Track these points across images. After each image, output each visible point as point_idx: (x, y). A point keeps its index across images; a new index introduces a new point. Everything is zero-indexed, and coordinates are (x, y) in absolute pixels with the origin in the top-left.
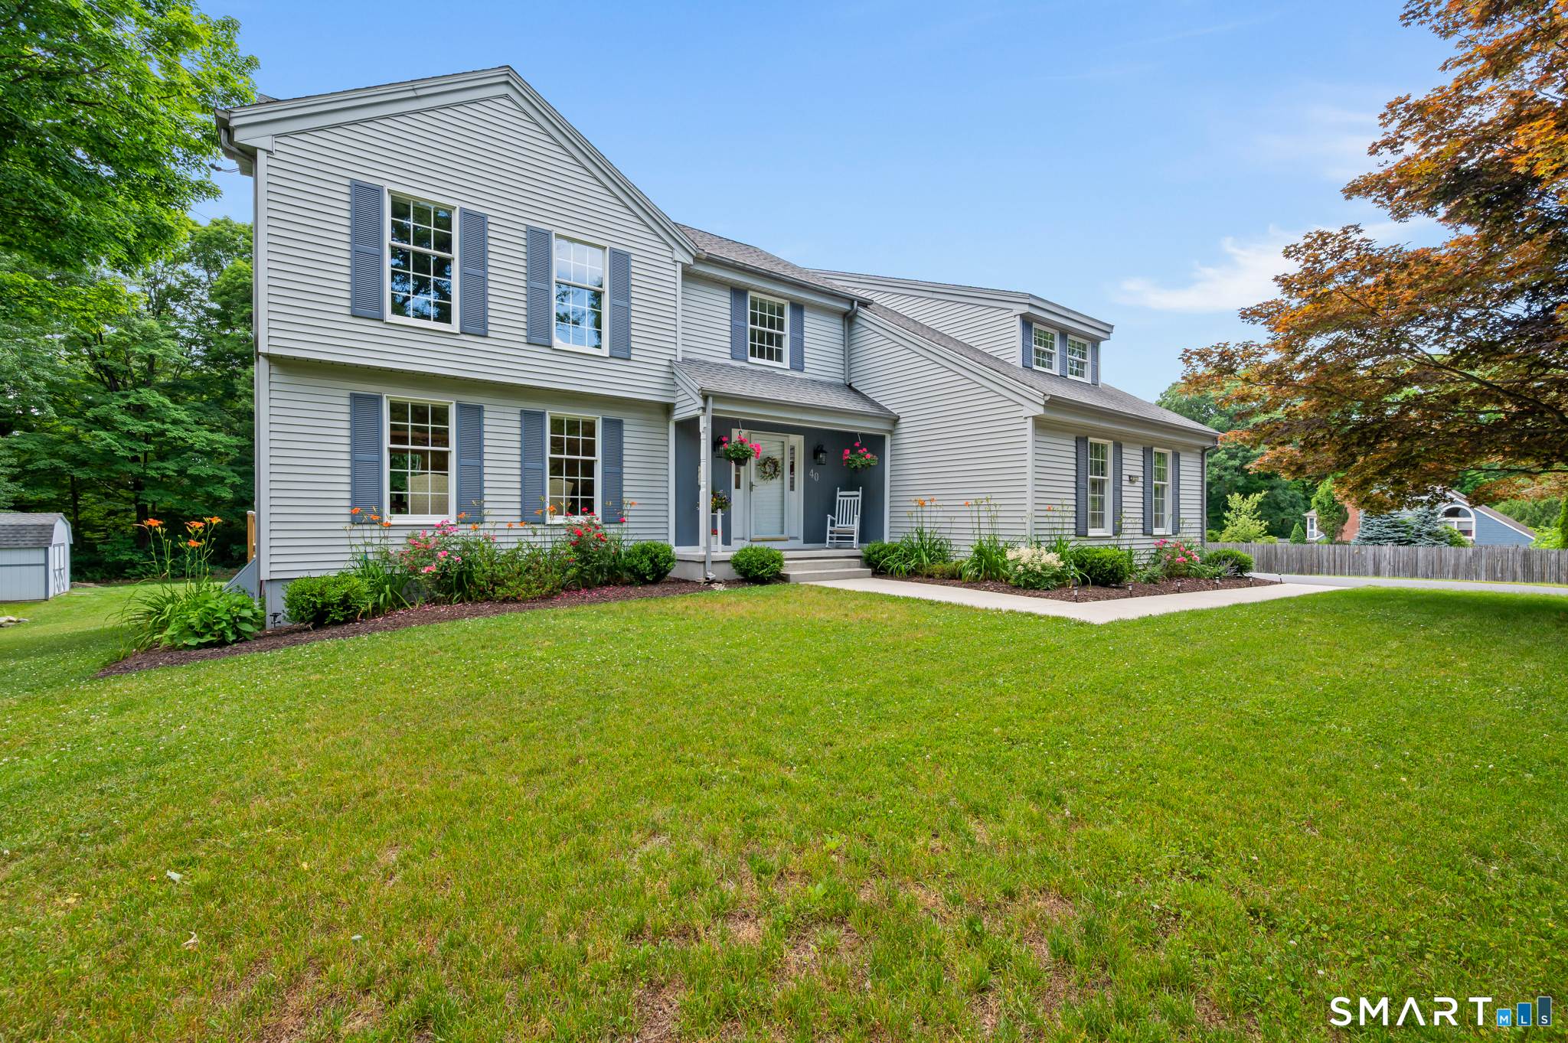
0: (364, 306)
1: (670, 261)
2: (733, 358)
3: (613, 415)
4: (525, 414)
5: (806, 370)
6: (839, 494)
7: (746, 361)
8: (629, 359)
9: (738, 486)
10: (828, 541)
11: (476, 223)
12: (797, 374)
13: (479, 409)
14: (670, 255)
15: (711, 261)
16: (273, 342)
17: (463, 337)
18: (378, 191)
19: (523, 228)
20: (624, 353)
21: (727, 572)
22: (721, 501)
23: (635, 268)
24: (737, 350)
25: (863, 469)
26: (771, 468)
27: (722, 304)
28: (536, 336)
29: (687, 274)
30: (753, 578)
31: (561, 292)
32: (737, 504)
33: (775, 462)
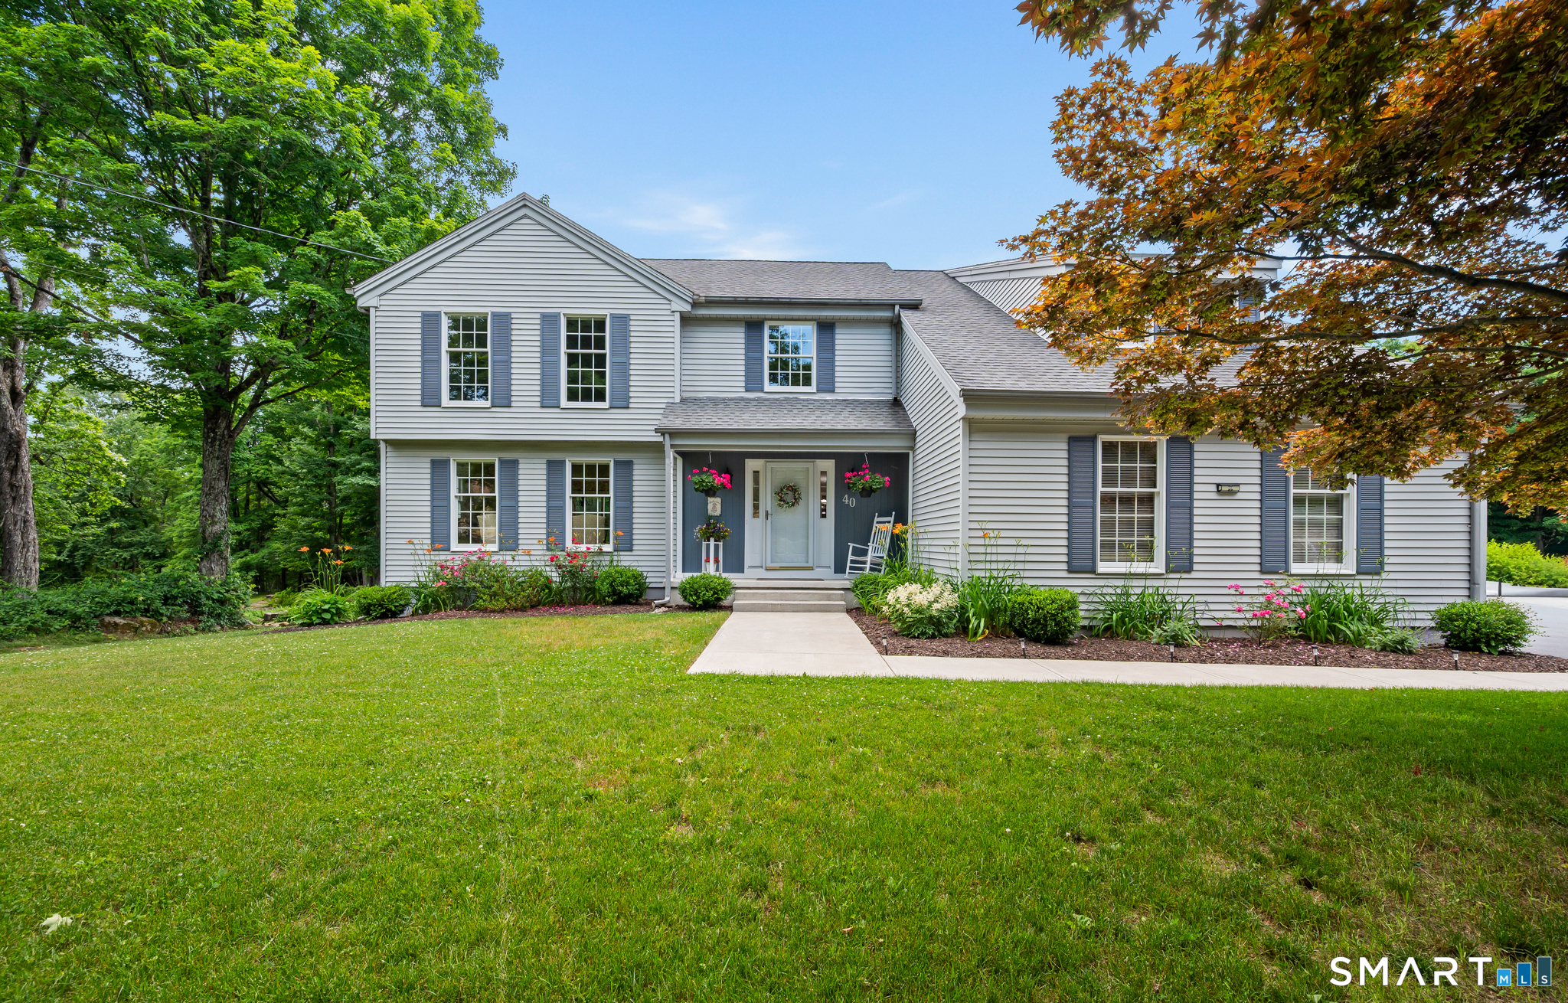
0: (430, 399)
1: (668, 313)
2: (747, 391)
3: (623, 457)
4: (550, 463)
5: (837, 390)
6: (876, 519)
7: (762, 391)
8: (628, 408)
9: (756, 514)
10: (848, 571)
11: (504, 320)
12: (828, 397)
13: (515, 462)
14: (668, 307)
15: (711, 303)
16: (378, 431)
17: (494, 409)
18: (437, 315)
19: (538, 316)
20: (623, 402)
21: (678, 599)
22: (712, 530)
23: (634, 326)
24: (753, 382)
25: (867, 492)
26: (789, 495)
27: (737, 337)
28: (548, 400)
29: (686, 320)
30: (694, 608)
31: (572, 360)
32: (754, 532)
33: (794, 489)
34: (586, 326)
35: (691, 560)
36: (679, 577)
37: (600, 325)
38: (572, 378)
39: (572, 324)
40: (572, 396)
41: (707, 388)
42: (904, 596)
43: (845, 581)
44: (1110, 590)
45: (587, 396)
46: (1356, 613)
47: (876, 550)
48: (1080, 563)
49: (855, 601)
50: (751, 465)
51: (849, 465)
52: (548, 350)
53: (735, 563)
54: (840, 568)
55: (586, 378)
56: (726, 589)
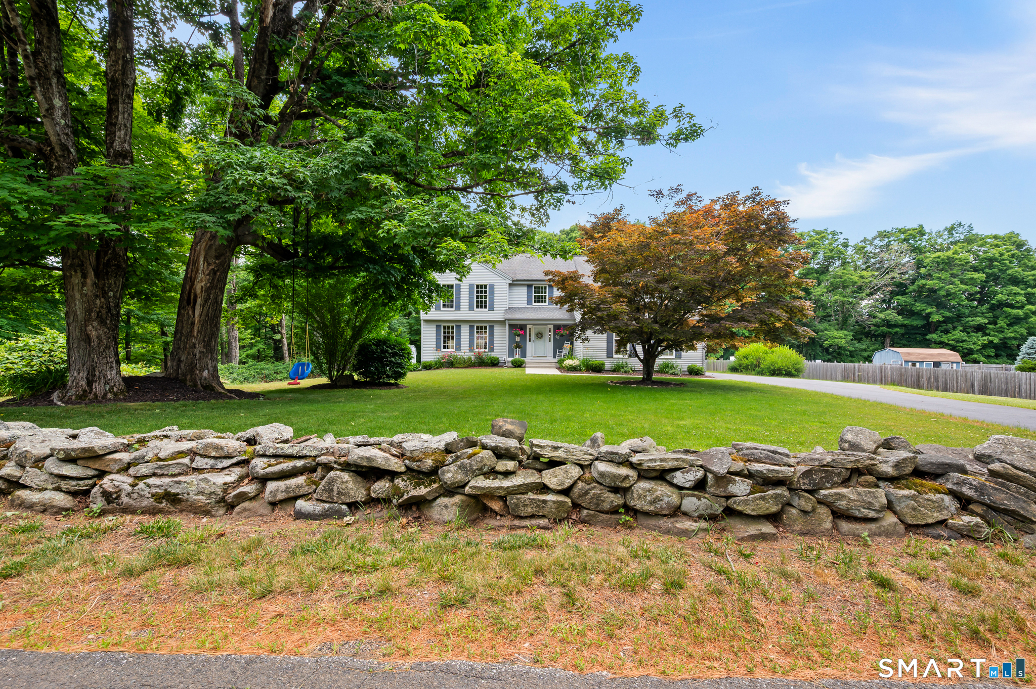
0: (437, 308)
2: (528, 306)
3: (491, 324)
4: (470, 326)
5: (554, 305)
6: (565, 343)
7: (532, 305)
8: (493, 311)
9: (530, 341)
10: (557, 357)
11: (458, 286)
12: (551, 307)
13: (460, 326)
14: (505, 282)
15: (517, 280)
17: (455, 311)
19: (468, 285)
20: (492, 308)
21: (510, 365)
22: (518, 346)
23: (495, 287)
24: (529, 303)
25: (562, 336)
26: (540, 335)
27: (524, 290)
28: (471, 308)
29: (510, 284)
30: (515, 367)
31: (477, 297)
32: (529, 346)
33: (541, 334)
34: (482, 286)
35: (511, 354)
36: (510, 359)
37: (486, 287)
38: (477, 302)
39: (478, 286)
40: (477, 307)
41: (516, 304)
42: (568, 362)
43: (556, 360)
44: (615, 361)
45: (481, 307)
46: (672, 367)
47: (565, 352)
48: (609, 355)
49: (558, 365)
50: (528, 327)
51: (557, 328)
52: (471, 293)
53: (524, 354)
54: (554, 357)
55: (481, 302)
56: (523, 362)
